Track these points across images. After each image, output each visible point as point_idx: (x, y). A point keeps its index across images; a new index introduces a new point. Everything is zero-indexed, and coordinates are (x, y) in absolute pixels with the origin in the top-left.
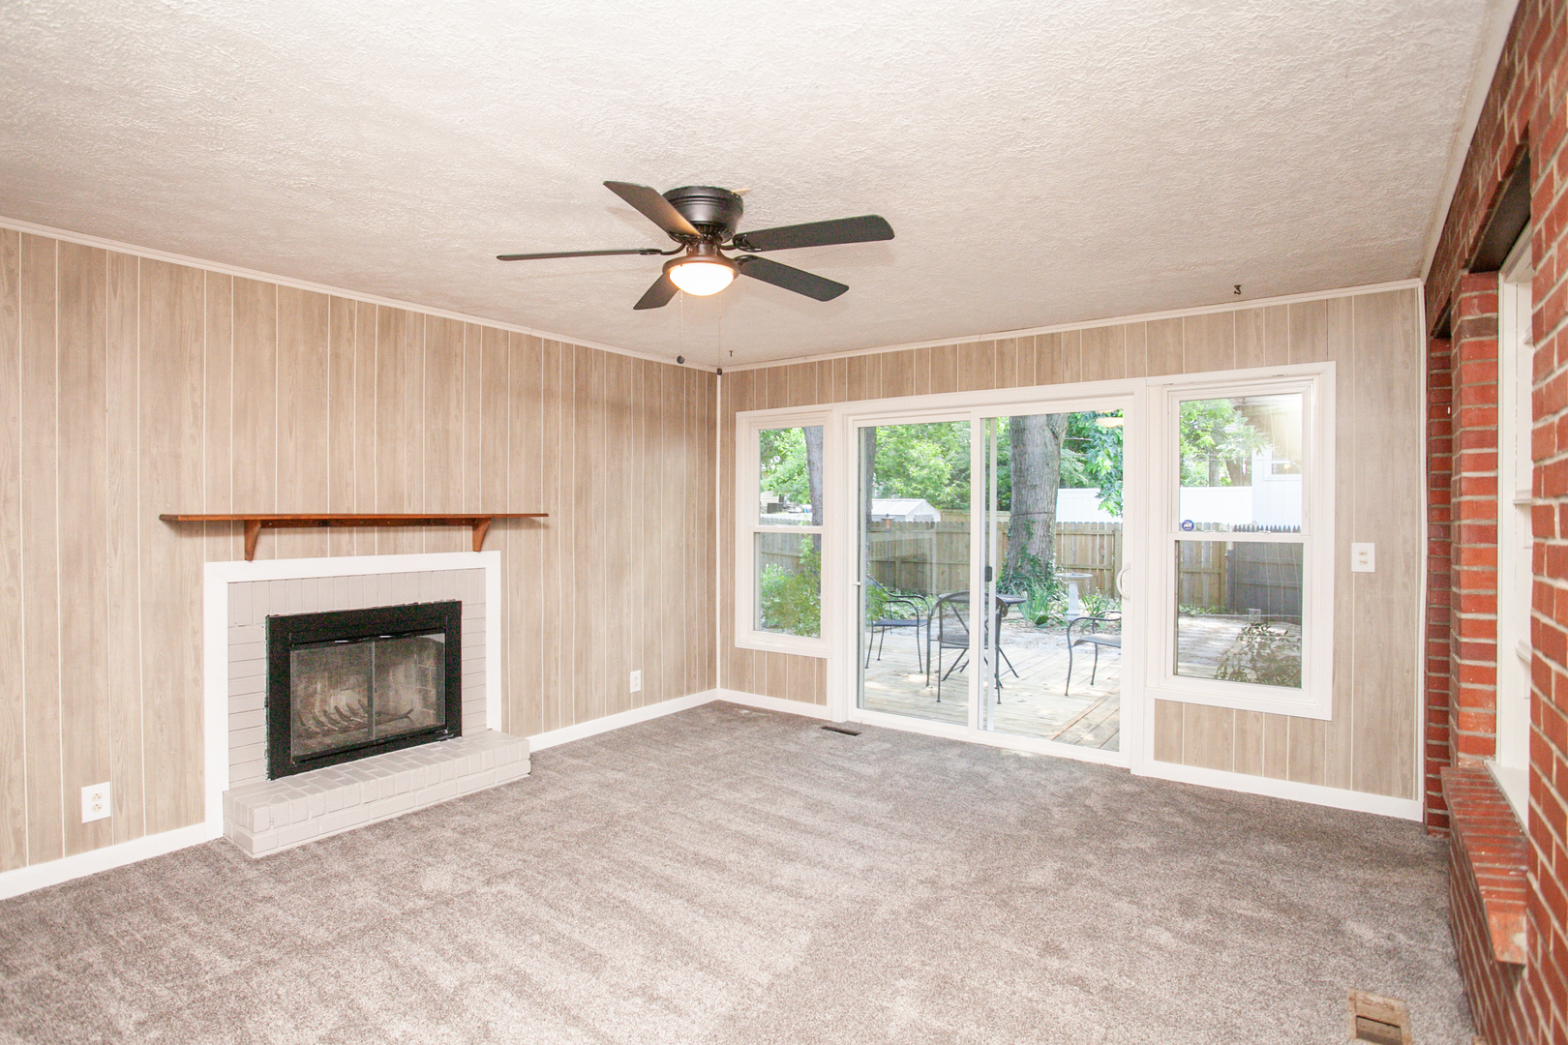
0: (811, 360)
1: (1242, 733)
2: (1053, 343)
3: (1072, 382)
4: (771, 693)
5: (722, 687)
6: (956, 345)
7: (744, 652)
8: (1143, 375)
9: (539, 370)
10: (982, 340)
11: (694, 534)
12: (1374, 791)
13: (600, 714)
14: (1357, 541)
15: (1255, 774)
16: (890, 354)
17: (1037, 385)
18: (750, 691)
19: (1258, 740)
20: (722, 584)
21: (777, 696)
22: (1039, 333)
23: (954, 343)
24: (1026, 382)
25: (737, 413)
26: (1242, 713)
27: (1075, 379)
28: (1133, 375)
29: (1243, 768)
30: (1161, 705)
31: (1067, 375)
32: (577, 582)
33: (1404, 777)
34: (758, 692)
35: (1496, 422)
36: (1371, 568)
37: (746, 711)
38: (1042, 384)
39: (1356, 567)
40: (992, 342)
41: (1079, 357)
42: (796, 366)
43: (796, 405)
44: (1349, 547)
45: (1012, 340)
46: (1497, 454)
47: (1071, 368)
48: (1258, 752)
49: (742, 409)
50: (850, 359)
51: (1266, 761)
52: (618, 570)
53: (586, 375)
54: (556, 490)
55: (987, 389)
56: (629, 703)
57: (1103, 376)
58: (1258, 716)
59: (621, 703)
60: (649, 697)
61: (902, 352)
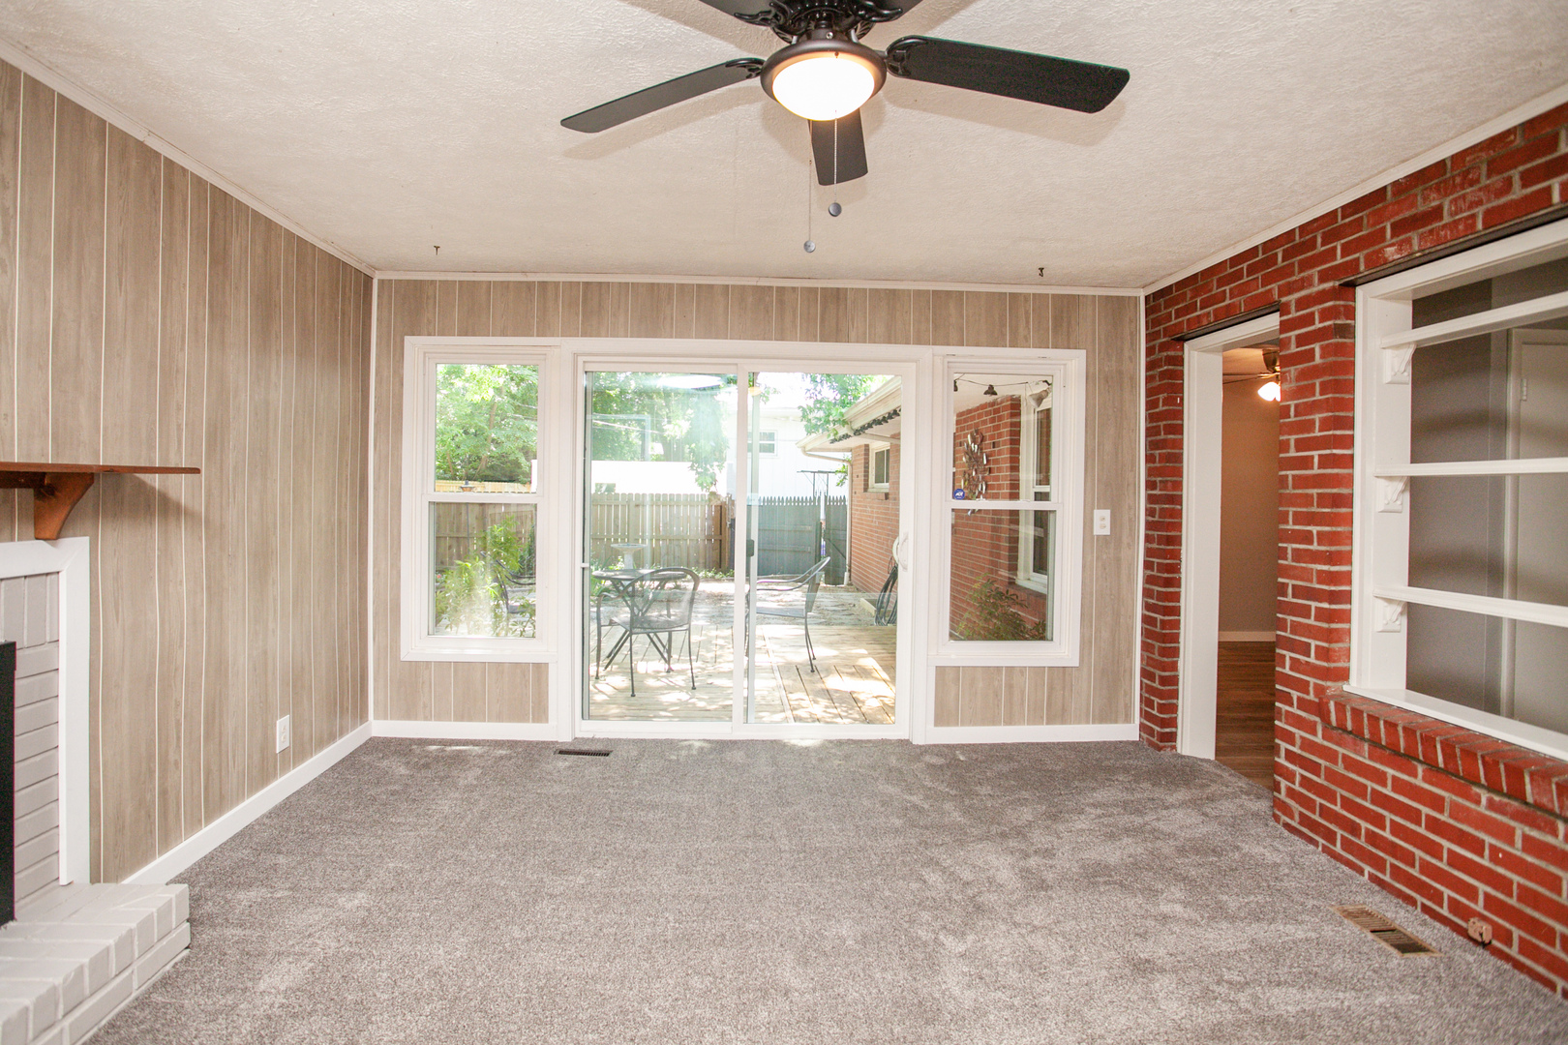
0: (531, 278)
1: (1010, 687)
2: (838, 298)
3: (857, 342)
4: (461, 717)
5: (376, 717)
6: (727, 286)
7: (415, 666)
8: (927, 343)
9: (157, 210)
10: (759, 284)
11: (346, 505)
12: (1106, 722)
13: (239, 797)
14: (1098, 508)
15: (1020, 724)
16: (643, 284)
17: (821, 341)
18: (426, 719)
19: (1023, 692)
20: (376, 574)
21: (470, 719)
22: (824, 286)
23: (726, 283)
24: (809, 337)
25: (407, 339)
26: (1010, 669)
27: (861, 339)
28: (918, 342)
29: (1009, 721)
30: (941, 671)
31: (853, 335)
32: (209, 588)
33: (1126, 705)
34: (439, 718)
35: (1353, 409)
36: (1107, 532)
37: (434, 747)
38: (825, 341)
39: (1098, 531)
40: (770, 288)
41: (865, 317)
42: (505, 285)
43: (504, 334)
44: (1092, 513)
45: (794, 289)
46: (1353, 435)
47: (857, 327)
48: (1022, 704)
49: (415, 331)
50: (587, 284)
51: (1028, 711)
52: (263, 558)
53: (225, 241)
54: (179, 427)
55: (764, 339)
56: (275, 769)
57: (890, 339)
58: (1022, 670)
59: (265, 771)
60: (300, 751)
61: (658, 284)
